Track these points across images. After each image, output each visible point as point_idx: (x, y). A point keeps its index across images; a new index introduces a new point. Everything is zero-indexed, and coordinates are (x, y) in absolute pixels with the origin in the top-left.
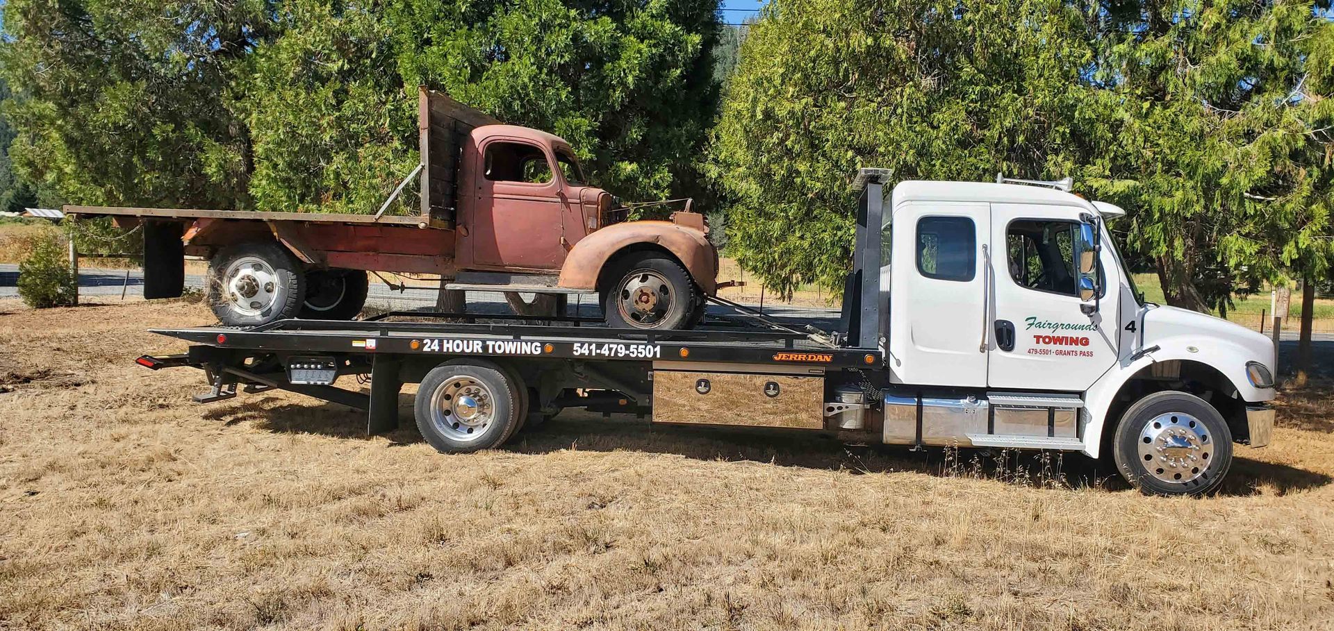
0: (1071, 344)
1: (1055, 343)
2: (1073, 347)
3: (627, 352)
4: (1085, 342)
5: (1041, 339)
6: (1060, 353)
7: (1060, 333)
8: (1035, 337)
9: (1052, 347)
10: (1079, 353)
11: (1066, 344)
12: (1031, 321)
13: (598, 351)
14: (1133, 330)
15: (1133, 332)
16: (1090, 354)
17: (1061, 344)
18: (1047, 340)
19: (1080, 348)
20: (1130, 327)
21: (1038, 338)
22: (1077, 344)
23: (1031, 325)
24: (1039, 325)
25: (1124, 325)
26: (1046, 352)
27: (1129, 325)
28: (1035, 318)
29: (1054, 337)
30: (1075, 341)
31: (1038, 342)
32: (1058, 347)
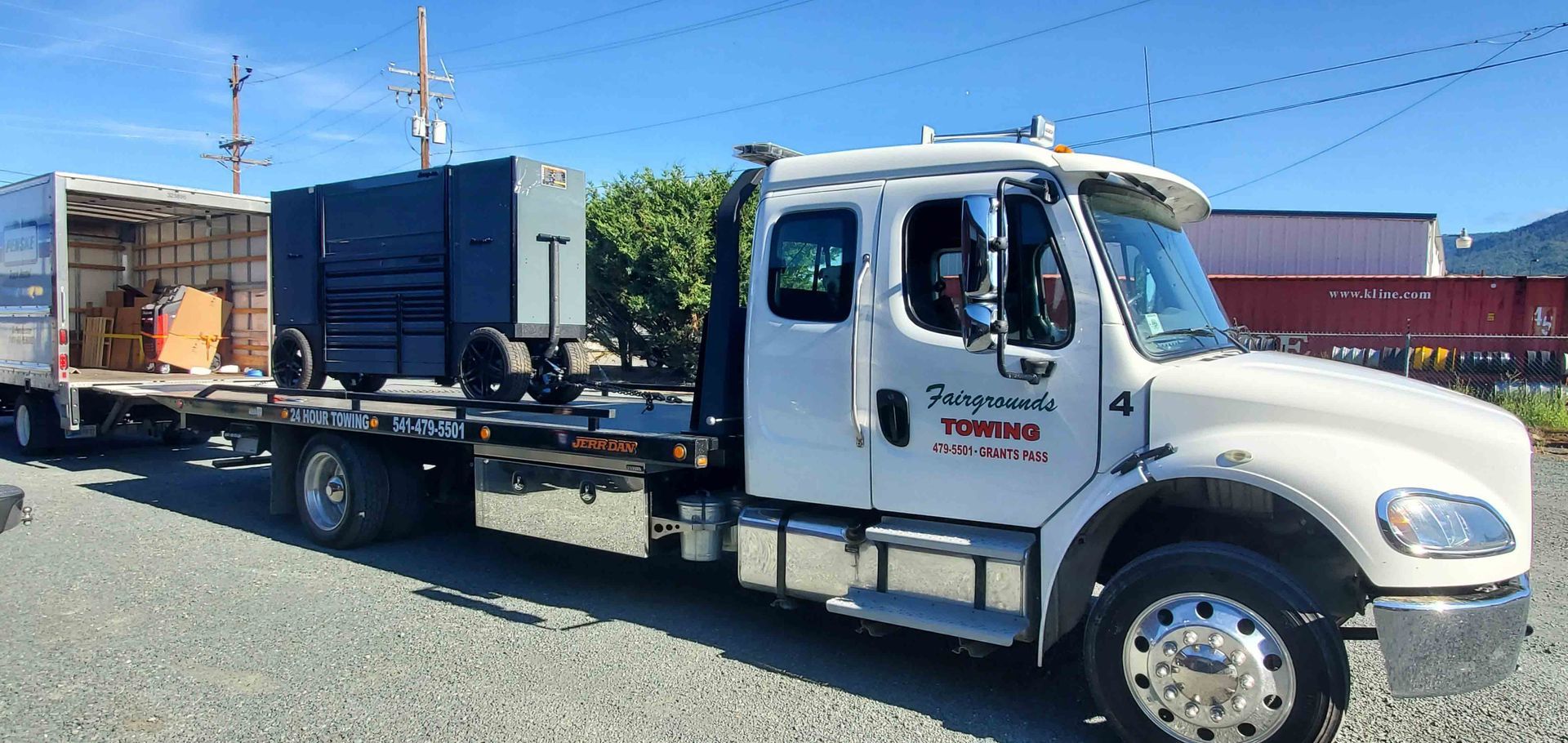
0: (1006, 437)
1: (978, 435)
2: (1010, 443)
3: (436, 430)
4: (1032, 432)
5: (954, 426)
6: (988, 452)
7: (986, 414)
8: (943, 420)
9: (972, 441)
10: (1021, 454)
11: (998, 436)
12: (936, 392)
13: (413, 428)
14: (1127, 410)
15: (1126, 414)
16: (1042, 457)
17: (988, 435)
18: (964, 428)
19: (1022, 444)
20: (1121, 404)
21: (947, 422)
22: (1017, 438)
23: (935, 398)
24: (951, 400)
25: (1107, 401)
26: (963, 450)
27: (1118, 400)
28: (942, 386)
29: (975, 422)
30: (1013, 431)
31: (948, 432)
32: (983, 441)
